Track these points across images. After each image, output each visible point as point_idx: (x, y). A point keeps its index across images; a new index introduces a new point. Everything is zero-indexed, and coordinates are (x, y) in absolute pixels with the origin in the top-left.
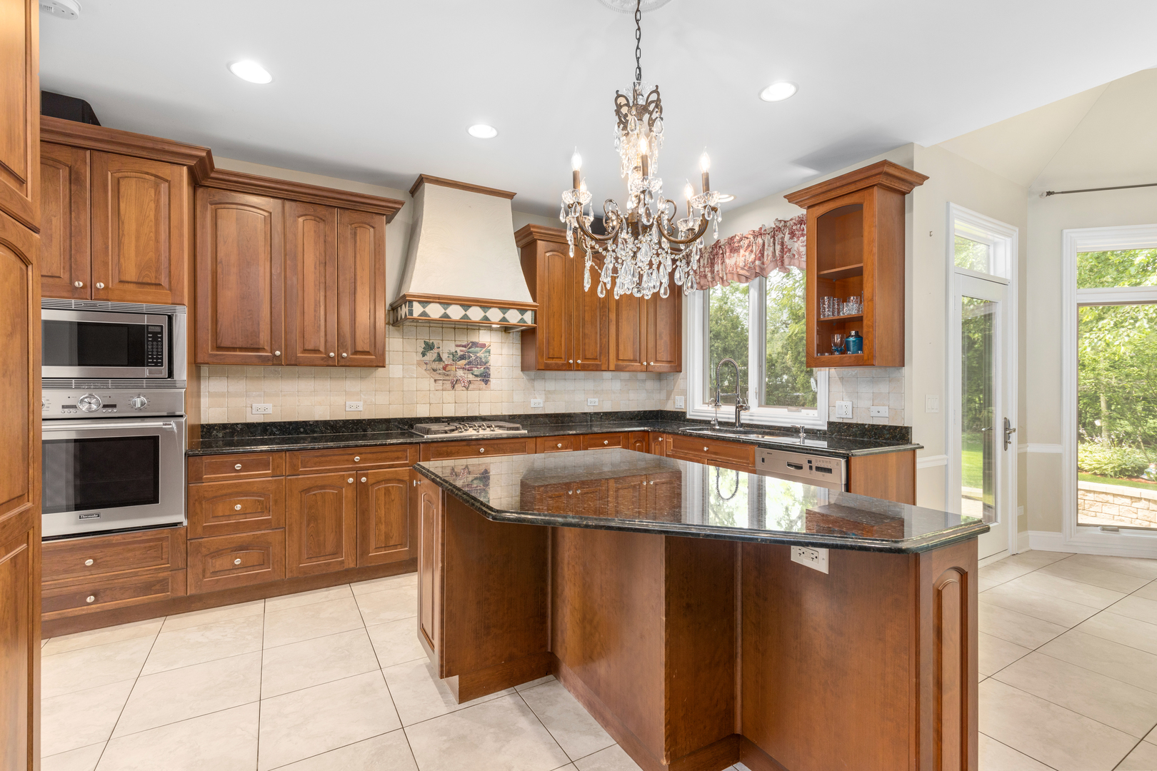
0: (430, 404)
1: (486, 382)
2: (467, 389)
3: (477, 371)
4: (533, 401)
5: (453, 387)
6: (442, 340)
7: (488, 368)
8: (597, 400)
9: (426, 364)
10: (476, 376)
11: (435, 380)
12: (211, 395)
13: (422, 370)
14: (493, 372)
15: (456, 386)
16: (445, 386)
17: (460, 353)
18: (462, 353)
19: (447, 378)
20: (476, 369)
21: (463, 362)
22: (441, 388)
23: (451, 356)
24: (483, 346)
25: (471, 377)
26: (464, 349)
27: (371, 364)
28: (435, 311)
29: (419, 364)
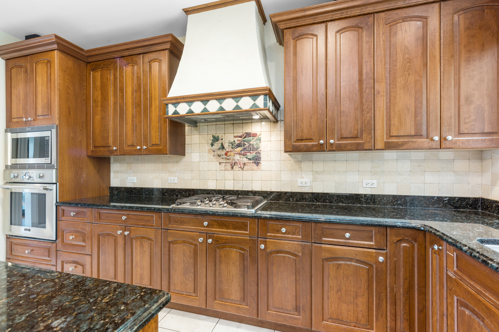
0: (217, 180)
1: (258, 164)
2: (243, 169)
3: (250, 155)
4: (300, 180)
5: (232, 168)
6: (225, 134)
7: (259, 153)
8: (375, 182)
9: (214, 151)
10: (250, 159)
11: (220, 163)
13: (211, 156)
14: (263, 156)
15: (234, 167)
16: (226, 167)
17: (237, 142)
18: (238, 142)
19: (228, 161)
20: (249, 154)
21: (239, 149)
22: (223, 168)
23: (231, 145)
24: (255, 135)
25: (245, 160)
26: (240, 139)
27: (160, 152)
28: (183, 109)
29: (209, 152)
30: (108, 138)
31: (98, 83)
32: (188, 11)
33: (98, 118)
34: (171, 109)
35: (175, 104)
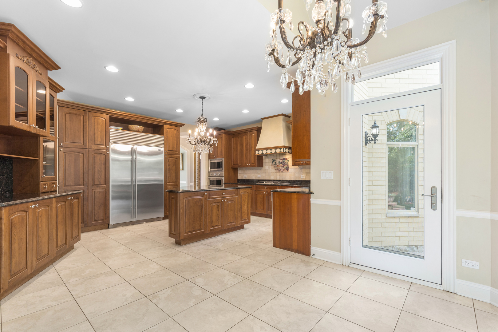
0: (274, 176)
1: (288, 170)
2: (283, 172)
3: (285, 167)
6: (276, 159)
7: (288, 166)
9: (273, 165)
10: (285, 168)
11: (275, 170)
12: (239, 174)
15: (280, 171)
17: (281, 162)
19: (278, 169)
21: (282, 164)
22: (276, 172)
23: (279, 163)
24: (287, 159)
25: (283, 169)
26: (282, 160)
27: (254, 166)
28: (260, 152)
29: (271, 166)
30: (238, 161)
31: (235, 142)
32: (263, 119)
33: (235, 154)
34: (257, 152)
35: (258, 151)
